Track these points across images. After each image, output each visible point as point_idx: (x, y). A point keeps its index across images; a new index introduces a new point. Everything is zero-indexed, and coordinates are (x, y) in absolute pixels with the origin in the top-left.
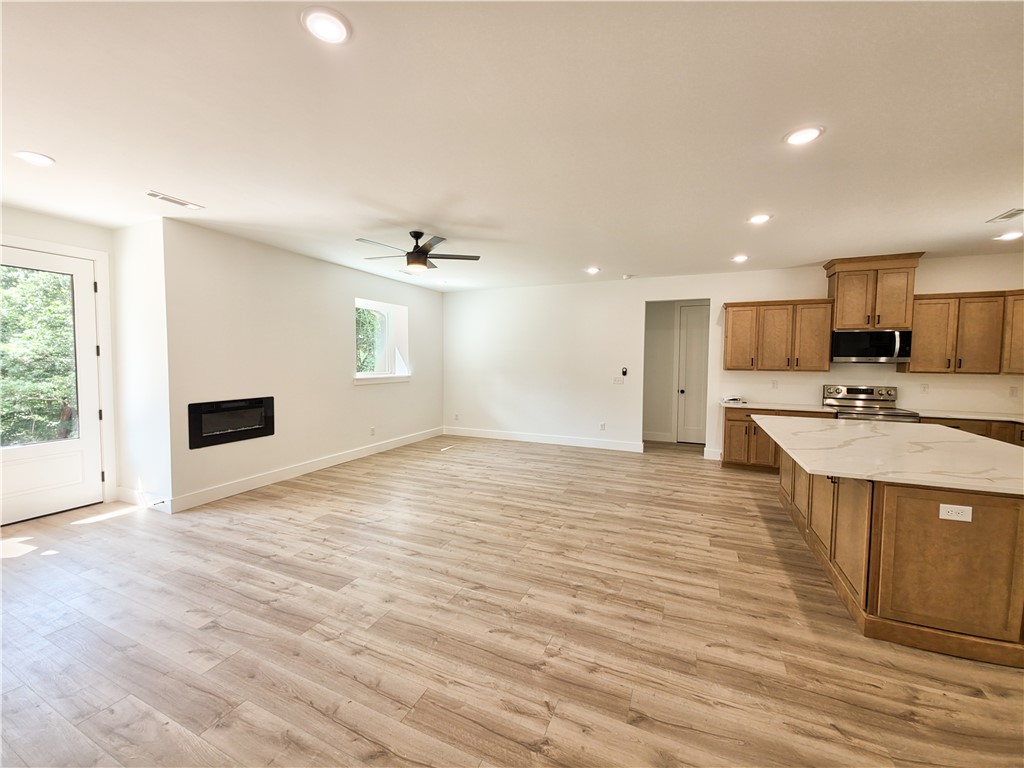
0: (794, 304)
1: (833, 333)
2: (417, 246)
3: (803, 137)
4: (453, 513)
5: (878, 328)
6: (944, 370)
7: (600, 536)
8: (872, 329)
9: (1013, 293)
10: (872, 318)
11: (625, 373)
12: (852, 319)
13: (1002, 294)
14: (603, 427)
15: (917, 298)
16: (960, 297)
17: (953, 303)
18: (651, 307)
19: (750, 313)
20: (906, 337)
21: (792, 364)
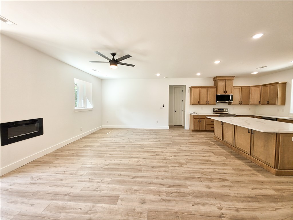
0: (208, 87)
1: (216, 95)
2: (113, 59)
3: (258, 36)
4: (133, 157)
5: (227, 94)
6: (239, 104)
7: (186, 157)
8: (225, 94)
9: (252, 86)
10: (225, 92)
11: (163, 106)
12: (221, 92)
13: (249, 87)
14: (157, 122)
15: (234, 87)
16: (241, 87)
17: (240, 88)
18: (171, 87)
19: (198, 90)
20: (232, 96)
21: (208, 103)
